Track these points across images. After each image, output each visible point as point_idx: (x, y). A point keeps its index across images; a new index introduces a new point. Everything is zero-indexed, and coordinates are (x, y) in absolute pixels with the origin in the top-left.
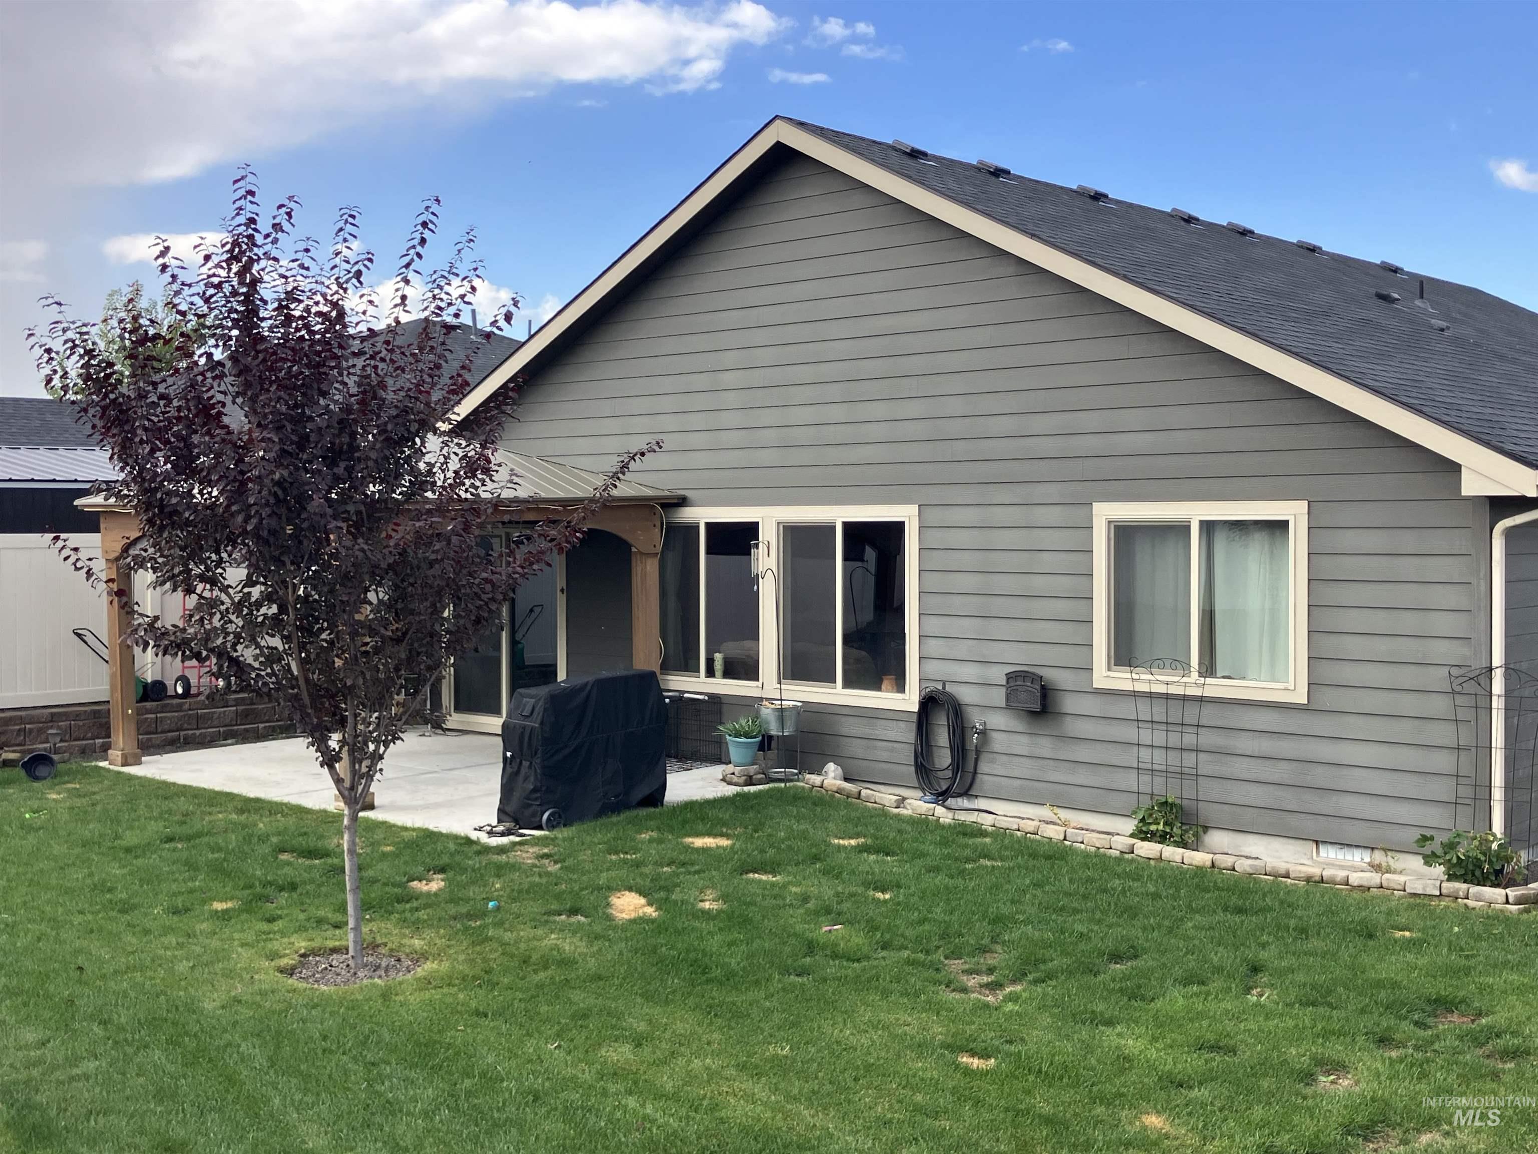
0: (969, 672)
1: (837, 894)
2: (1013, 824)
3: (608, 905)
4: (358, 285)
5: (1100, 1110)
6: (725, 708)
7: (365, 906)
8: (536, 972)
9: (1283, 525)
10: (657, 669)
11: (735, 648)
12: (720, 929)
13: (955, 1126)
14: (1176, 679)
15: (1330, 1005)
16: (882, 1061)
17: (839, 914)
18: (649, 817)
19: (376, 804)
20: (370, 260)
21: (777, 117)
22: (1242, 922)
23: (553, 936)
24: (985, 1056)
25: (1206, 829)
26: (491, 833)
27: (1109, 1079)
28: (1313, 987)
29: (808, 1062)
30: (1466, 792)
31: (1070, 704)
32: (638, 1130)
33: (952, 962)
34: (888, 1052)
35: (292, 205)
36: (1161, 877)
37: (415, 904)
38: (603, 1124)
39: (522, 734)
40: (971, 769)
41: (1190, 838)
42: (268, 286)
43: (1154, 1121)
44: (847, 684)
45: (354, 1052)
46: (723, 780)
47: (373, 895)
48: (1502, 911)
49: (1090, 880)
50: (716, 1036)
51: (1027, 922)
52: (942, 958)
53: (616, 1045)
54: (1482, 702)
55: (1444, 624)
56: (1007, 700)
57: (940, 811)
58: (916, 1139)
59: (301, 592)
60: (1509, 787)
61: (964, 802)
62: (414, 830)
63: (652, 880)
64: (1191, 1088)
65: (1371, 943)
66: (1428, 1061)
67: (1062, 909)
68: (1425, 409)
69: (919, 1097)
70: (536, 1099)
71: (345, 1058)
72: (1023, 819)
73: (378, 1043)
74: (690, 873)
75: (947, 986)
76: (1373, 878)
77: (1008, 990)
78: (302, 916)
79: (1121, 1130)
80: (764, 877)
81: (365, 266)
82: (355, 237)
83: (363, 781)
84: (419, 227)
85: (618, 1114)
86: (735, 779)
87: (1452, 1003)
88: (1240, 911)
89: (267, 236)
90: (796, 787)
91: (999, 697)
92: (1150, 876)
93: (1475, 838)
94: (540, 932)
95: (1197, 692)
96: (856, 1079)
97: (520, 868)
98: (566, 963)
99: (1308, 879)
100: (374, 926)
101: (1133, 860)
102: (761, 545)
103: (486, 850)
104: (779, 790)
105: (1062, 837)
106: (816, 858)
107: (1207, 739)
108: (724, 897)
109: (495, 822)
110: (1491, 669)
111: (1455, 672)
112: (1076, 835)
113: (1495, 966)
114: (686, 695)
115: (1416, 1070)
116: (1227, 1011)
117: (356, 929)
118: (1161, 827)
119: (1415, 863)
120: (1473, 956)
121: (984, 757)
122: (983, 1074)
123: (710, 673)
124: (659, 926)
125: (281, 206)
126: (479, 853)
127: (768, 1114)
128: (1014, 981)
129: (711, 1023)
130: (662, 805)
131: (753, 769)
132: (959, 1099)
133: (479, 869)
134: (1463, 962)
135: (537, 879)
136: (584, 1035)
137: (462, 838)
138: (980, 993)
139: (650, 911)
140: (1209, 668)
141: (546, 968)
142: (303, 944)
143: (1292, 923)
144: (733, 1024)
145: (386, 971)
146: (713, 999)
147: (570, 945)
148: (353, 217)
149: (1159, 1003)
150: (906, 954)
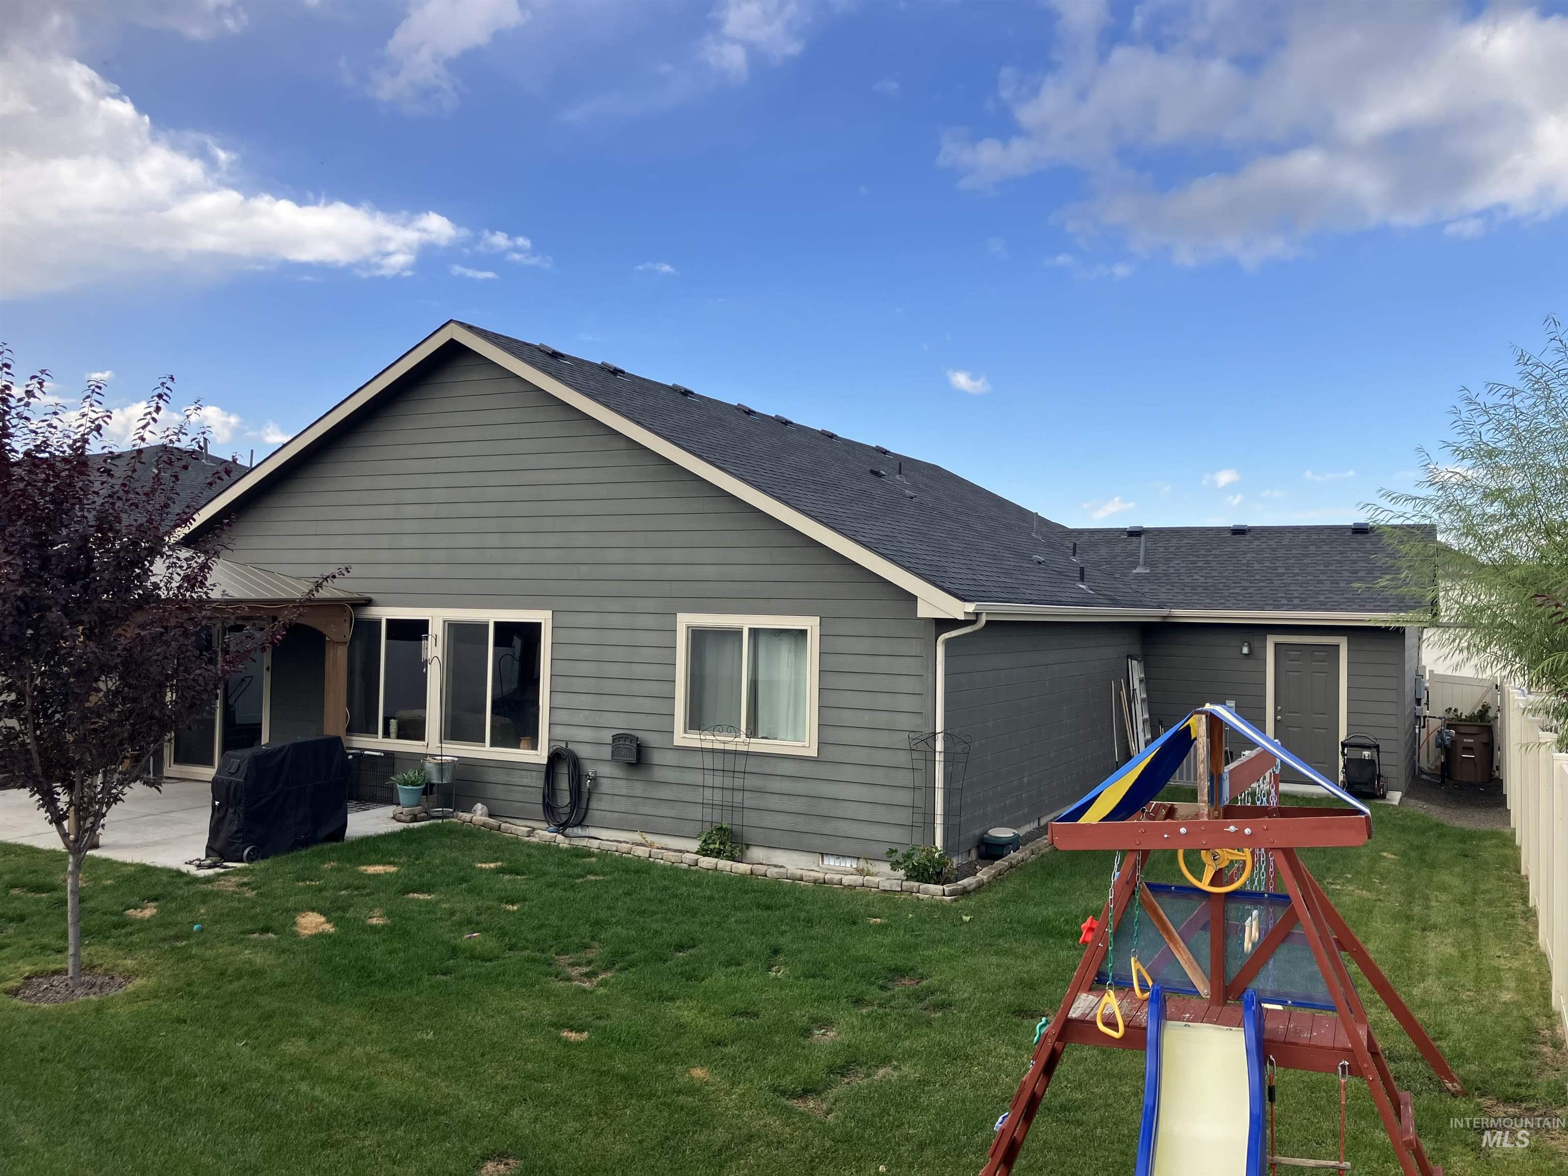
0: (586, 734)
1: (477, 908)
2: (613, 846)
3: (295, 923)
4: (98, 436)
5: (661, 1067)
6: (398, 763)
7: (85, 934)
8: (230, 982)
9: (803, 633)
10: (341, 732)
11: (406, 714)
12: (384, 941)
13: (555, 1087)
14: (731, 739)
15: (824, 976)
16: (503, 1040)
17: (478, 924)
18: (332, 850)
19: (100, 843)
20: (109, 417)
21: (451, 321)
22: (769, 916)
23: (247, 952)
24: (580, 1030)
25: (748, 846)
26: (199, 866)
27: (669, 1043)
28: (814, 964)
29: (446, 1043)
30: (919, 818)
31: (657, 757)
32: (307, 1109)
33: (561, 957)
34: (508, 1031)
35: (44, 377)
36: (715, 884)
37: (129, 929)
38: (278, 1107)
39: (228, 788)
40: (585, 807)
41: (737, 854)
42: (20, 439)
43: (698, 1073)
44: (493, 744)
45: (68, 1060)
46: (394, 818)
47: (93, 923)
48: (941, 901)
49: (665, 888)
50: (376, 1027)
51: (617, 923)
52: (554, 955)
53: (294, 1039)
54: (929, 757)
55: (905, 703)
56: (613, 755)
57: (560, 838)
58: (525, 1100)
59: (38, 682)
60: (946, 815)
61: (578, 831)
62: (132, 865)
63: (331, 903)
64: (726, 1045)
65: (854, 928)
66: (886, 1015)
67: (644, 912)
68: (895, 558)
69: (529, 1066)
70: (224, 1090)
71: (60, 1065)
72: (620, 842)
73: (89, 1051)
74: (362, 896)
75: (556, 977)
76: (858, 879)
77: (600, 977)
78: (28, 944)
79: (674, 1081)
80: (421, 897)
81: (105, 422)
82: (100, 403)
83: (87, 835)
84: (156, 398)
85: (292, 1098)
86: (403, 817)
87: (904, 970)
88: (769, 908)
89: (20, 400)
90: (450, 823)
91: (607, 752)
92: (707, 883)
93: (923, 850)
94: (235, 949)
95: (745, 749)
96: (483, 1055)
97: (222, 895)
98: (257, 973)
99: (815, 881)
100: (92, 950)
101: (696, 871)
102: (430, 637)
103: (195, 880)
104: (437, 825)
105: (647, 855)
106: (463, 880)
107: (751, 782)
108: (389, 914)
109: (203, 857)
110: (935, 734)
111: (912, 735)
112: (658, 853)
113: (934, 942)
114: (366, 752)
115: (878, 1022)
116: (754, 985)
117: (76, 955)
118: (717, 846)
119: (885, 868)
120: (920, 935)
121: (594, 796)
122: (579, 1044)
123: (387, 734)
124: (335, 940)
125: (33, 377)
126: (188, 883)
127: (413, 1089)
128: (605, 970)
129: (371, 1018)
130: (343, 840)
131: (418, 809)
132: (559, 1065)
133: (187, 897)
134: (912, 940)
135: (236, 904)
136: (268, 1031)
137: (175, 871)
138: (580, 981)
139: (329, 928)
140: (753, 732)
141: (239, 978)
142: (28, 968)
143: (803, 915)
144: (390, 1017)
145: (101, 988)
146: (375, 997)
147: (260, 959)
148: (100, 388)
149: (706, 982)
150: (526, 953)
